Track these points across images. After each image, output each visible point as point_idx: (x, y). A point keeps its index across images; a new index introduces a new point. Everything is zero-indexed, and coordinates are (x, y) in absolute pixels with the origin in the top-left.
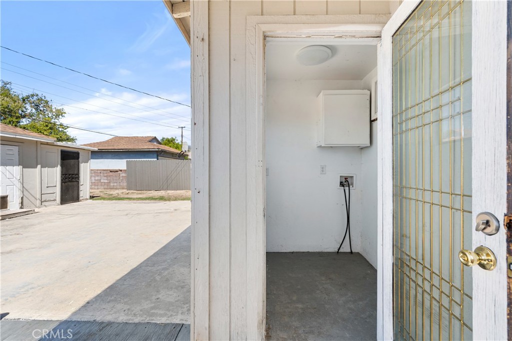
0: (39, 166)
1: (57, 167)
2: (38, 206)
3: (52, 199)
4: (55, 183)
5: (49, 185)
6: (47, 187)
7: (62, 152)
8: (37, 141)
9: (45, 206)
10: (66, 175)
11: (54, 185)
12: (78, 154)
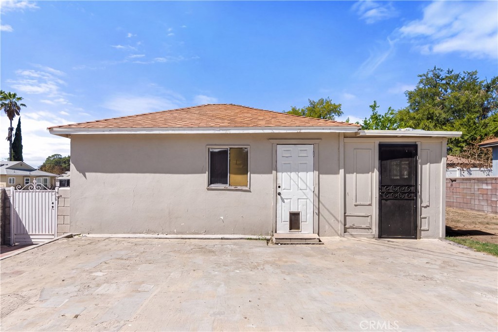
0: (342, 171)
1: (373, 172)
2: (339, 233)
3: (364, 226)
4: (369, 198)
5: (358, 203)
6: (356, 205)
7: (381, 146)
8: (339, 133)
9: (351, 235)
10: (388, 186)
11: (369, 203)
12: (415, 146)
